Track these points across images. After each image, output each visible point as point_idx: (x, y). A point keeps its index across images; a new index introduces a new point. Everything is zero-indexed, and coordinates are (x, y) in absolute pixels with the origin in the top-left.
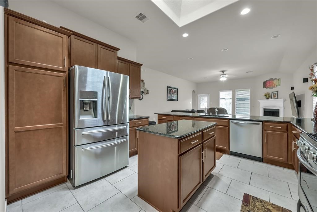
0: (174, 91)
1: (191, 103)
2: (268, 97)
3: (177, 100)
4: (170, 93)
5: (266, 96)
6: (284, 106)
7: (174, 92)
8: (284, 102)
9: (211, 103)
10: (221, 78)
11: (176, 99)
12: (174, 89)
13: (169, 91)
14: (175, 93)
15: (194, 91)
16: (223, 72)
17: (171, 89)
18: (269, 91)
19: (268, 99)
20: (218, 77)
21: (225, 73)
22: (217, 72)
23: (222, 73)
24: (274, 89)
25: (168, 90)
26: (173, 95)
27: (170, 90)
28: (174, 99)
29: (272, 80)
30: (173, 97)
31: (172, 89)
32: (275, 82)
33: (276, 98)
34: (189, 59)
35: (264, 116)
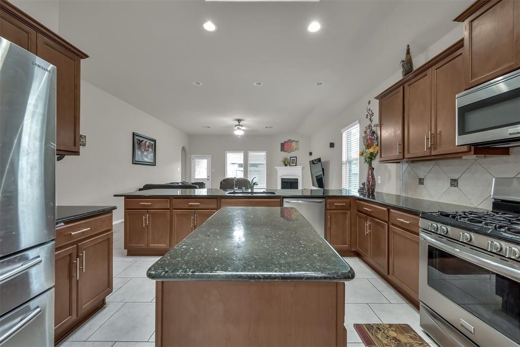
0: (147, 144)
1: (179, 169)
2: (286, 163)
3: (154, 164)
4: (139, 148)
5: (285, 162)
6: (302, 175)
7: (148, 147)
8: (302, 170)
9: (213, 170)
10: (235, 130)
11: (152, 161)
12: (148, 141)
13: (136, 144)
14: (150, 149)
15: (183, 149)
16: (239, 121)
17: (141, 139)
18: (287, 155)
19: (286, 165)
20: (231, 128)
21: (241, 123)
22: (229, 120)
23: (237, 123)
24: (293, 154)
25: (136, 141)
26: (145, 153)
27: (138, 142)
28: (149, 161)
29: (290, 141)
30: (146, 157)
31: (145, 140)
32: (294, 144)
33: (295, 165)
34: (194, 83)
35: (282, 189)
